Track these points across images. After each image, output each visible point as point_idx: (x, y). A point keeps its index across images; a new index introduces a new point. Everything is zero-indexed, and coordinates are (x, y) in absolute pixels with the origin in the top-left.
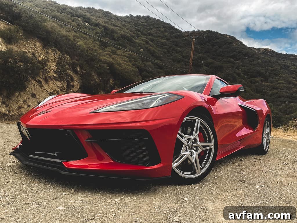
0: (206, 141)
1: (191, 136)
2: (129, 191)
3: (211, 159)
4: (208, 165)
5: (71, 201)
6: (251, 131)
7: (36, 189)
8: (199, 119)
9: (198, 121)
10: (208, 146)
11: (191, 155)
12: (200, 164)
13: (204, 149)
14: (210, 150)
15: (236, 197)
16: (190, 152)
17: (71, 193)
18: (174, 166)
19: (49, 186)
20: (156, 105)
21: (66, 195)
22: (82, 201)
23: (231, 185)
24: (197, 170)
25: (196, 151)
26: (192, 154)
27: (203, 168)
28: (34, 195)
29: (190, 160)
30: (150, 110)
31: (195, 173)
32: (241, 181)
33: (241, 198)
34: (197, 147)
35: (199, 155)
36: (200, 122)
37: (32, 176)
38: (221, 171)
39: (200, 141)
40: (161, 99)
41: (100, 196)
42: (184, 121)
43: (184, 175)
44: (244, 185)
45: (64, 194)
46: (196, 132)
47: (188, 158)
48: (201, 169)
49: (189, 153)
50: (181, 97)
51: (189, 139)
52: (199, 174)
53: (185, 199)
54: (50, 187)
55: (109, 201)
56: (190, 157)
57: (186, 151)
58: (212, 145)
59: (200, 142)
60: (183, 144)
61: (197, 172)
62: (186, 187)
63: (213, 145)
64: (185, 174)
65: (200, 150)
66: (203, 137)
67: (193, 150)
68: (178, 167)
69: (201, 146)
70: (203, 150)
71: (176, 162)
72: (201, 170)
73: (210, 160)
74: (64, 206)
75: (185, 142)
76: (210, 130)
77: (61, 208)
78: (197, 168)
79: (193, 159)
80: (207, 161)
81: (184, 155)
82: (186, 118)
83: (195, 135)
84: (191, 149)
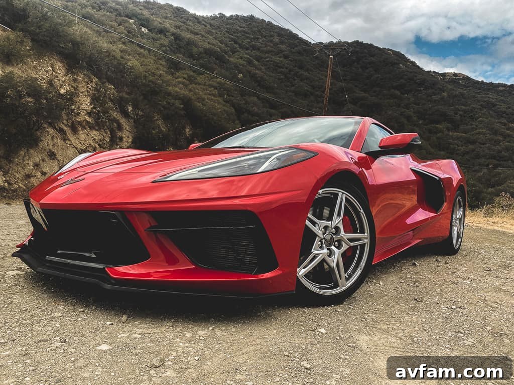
0: (355, 232)
1: (331, 222)
2: (222, 318)
3: (365, 262)
4: (358, 272)
5: (122, 335)
6: (433, 215)
7: (60, 315)
8: (343, 193)
9: (343, 196)
10: (359, 240)
11: (330, 256)
12: (346, 271)
13: (352, 244)
14: (363, 246)
15: (408, 326)
16: (328, 249)
17: (121, 321)
18: (300, 274)
19: (82, 310)
20: (269, 168)
21: (112, 324)
22: (140, 336)
23: (398, 306)
24: (340, 281)
25: (339, 248)
26: (331, 253)
27: (350, 277)
28: (57, 325)
29: (328, 264)
30: (257, 177)
31: (336, 286)
32: (416, 300)
33: (417, 329)
34: (339, 241)
35: (344, 255)
36: (346, 198)
37: (51, 292)
38: (381, 283)
40: (278, 158)
41: (172, 326)
42: (317, 196)
43: (318, 290)
44: (421, 305)
45: (108, 323)
46: (339, 215)
47: (324, 260)
48: (347, 279)
49: (325, 251)
50: (313, 155)
51: (326, 228)
52: (344, 288)
53: (319, 330)
54: (84, 311)
55: (188, 335)
56: (328, 259)
57: (321, 248)
58: (365, 238)
59: (345, 232)
60: (315, 235)
61: (340, 285)
62: (320, 310)
63: (367, 238)
64: (320, 288)
65: (345, 247)
66: (351, 225)
67: (333, 247)
68: (307, 276)
69: (348, 239)
70: (351, 247)
71: (304, 268)
72: (347, 281)
73: (363, 263)
74: (110, 344)
75: (317, 230)
76: (362, 211)
77: (104, 347)
78: (340, 278)
79: (332, 261)
80: (357, 265)
81: (317, 255)
82: (321, 191)
83: (337, 221)
84: (330, 244)
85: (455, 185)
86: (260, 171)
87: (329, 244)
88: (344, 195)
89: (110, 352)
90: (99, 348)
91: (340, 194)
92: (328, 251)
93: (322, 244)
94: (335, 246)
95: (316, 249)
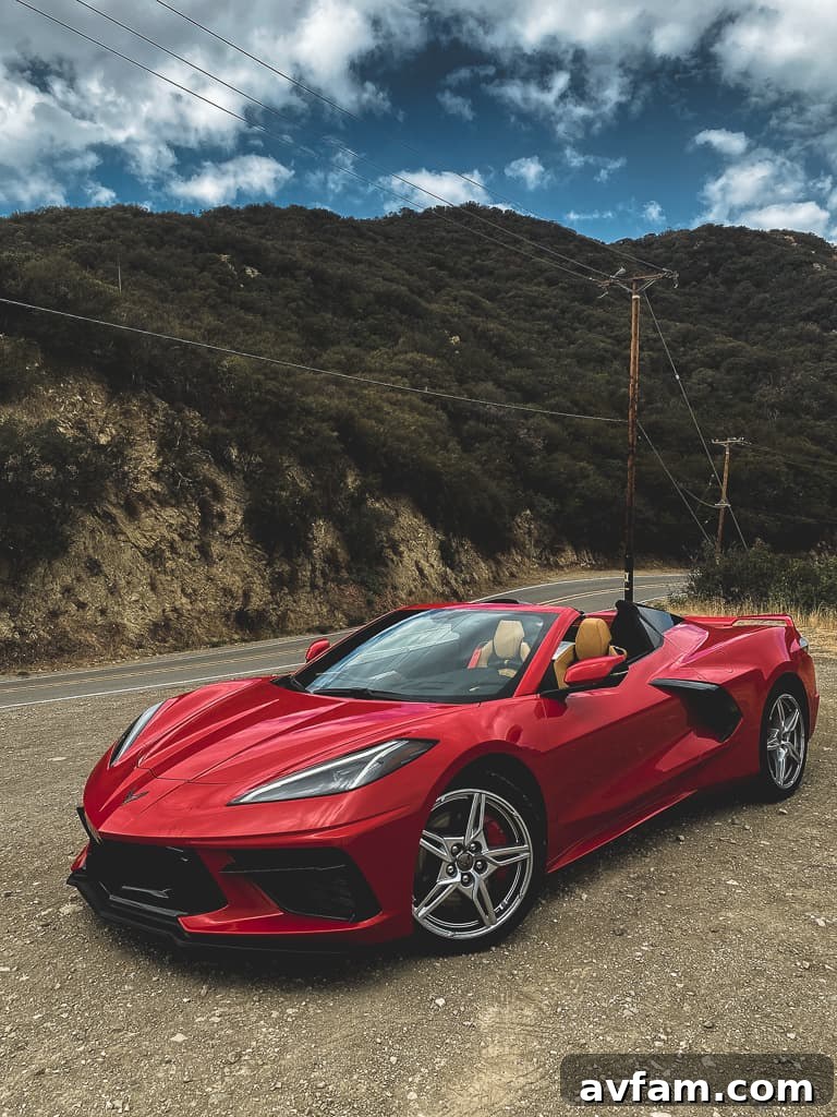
0: (512, 843)
1: (463, 837)
4: (517, 902)
5: (200, 1019)
6: (712, 744)
8: (481, 793)
9: (480, 796)
10: (518, 855)
11: (466, 884)
13: (501, 863)
16: (464, 874)
17: (200, 996)
18: (420, 915)
21: (190, 1001)
22: (219, 1019)
24: (486, 918)
25: (479, 871)
26: (468, 880)
27: (501, 913)
28: (128, 1005)
31: (481, 924)
32: (614, 932)
34: (482, 861)
35: (490, 880)
39: (490, 846)
40: (382, 759)
42: (436, 806)
43: (450, 933)
45: (185, 1000)
46: (476, 825)
47: (457, 891)
48: (498, 914)
49: (458, 879)
51: (457, 846)
52: (493, 927)
55: (275, 1014)
56: (465, 889)
57: (452, 875)
58: (524, 851)
59: (488, 848)
61: (487, 922)
62: (459, 962)
63: (529, 851)
64: (454, 929)
65: (490, 869)
66: (499, 832)
67: (471, 870)
69: (494, 857)
70: (500, 868)
71: (426, 906)
72: (497, 917)
73: (523, 891)
74: (185, 1034)
75: (444, 854)
76: (515, 813)
77: (179, 1038)
78: (487, 913)
79: (471, 891)
80: (517, 892)
81: (445, 886)
82: (443, 798)
83: (473, 835)
84: (468, 868)
85: (766, 678)
86: (354, 786)
87: (465, 867)
88: (483, 796)
89: (185, 1045)
90: (173, 1039)
91: (476, 795)
92: (465, 877)
93: (455, 868)
94: (476, 869)
95: (442, 878)
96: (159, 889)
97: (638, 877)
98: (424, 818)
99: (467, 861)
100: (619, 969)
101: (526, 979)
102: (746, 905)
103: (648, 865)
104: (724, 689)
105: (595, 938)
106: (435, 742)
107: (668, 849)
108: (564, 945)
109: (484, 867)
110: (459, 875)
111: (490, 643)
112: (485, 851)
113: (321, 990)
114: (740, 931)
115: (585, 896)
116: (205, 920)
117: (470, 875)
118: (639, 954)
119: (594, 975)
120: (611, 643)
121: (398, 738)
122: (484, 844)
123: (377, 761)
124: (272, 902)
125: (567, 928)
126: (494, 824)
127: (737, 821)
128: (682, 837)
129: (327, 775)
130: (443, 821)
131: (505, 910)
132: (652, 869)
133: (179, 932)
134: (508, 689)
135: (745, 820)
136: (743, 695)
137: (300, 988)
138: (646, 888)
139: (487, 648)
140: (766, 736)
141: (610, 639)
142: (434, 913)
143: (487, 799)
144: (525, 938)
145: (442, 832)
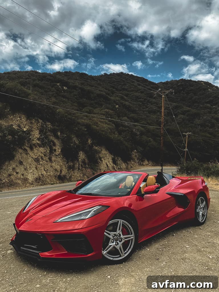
0: (129, 234)
1: (116, 232)
3: (133, 246)
4: (130, 250)
5: (44, 281)
9: (121, 221)
10: (130, 237)
11: (117, 245)
12: (124, 251)
13: (126, 240)
14: (132, 240)
17: (44, 275)
18: (104, 253)
20: (90, 217)
21: (41, 276)
22: (49, 281)
24: (122, 255)
25: (120, 242)
27: (126, 253)
30: (87, 220)
31: (120, 256)
35: (123, 244)
39: (123, 235)
42: (109, 224)
46: (119, 229)
47: (114, 247)
51: (114, 235)
52: (124, 257)
54: (33, 270)
55: (64, 280)
56: (116, 247)
57: (113, 242)
58: (132, 236)
62: (114, 266)
64: (113, 258)
65: (123, 241)
66: (125, 231)
67: (118, 241)
69: (124, 238)
71: (106, 251)
74: (40, 285)
75: (111, 237)
76: (130, 226)
77: (38, 286)
78: (122, 253)
79: (118, 247)
80: (130, 247)
81: (111, 246)
82: (111, 222)
83: (119, 232)
84: (117, 241)
85: (196, 193)
86: (87, 218)
89: (40, 288)
90: (36, 286)
91: (119, 221)
92: (116, 243)
93: (114, 241)
94: (119, 241)
95: (110, 243)
96: (34, 245)
97: (163, 245)
98: (106, 227)
99: (117, 239)
100: (157, 269)
101: (132, 271)
102: (191, 252)
103: (165, 242)
104: (185, 195)
105: (151, 261)
106: (109, 207)
107: (171, 238)
108: (143, 262)
109: (122, 240)
110: (115, 243)
111: (124, 183)
112: (122, 236)
113: (77, 274)
114: (189, 259)
115: (148, 250)
116: (47, 254)
117: (118, 243)
118: (162, 265)
119: (150, 270)
120: (156, 183)
121: (99, 205)
122: (121, 234)
123: (93, 211)
124: (64, 249)
125: (143, 258)
126: (124, 229)
127: (189, 231)
128: (174, 235)
129: (80, 215)
130: (111, 228)
131: (127, 252)
132: (166, 243)
133: (39, 257)
134: (129, 194)
135: (191, 230)
136: (190, 197)
137: (72, 273)
138: (165, 248)
139: (123, 184)
140: (196, 208)
141: (156, 181)
142: (108, 253)
143: (122, 222)
144: (132, 260)
145: (110, 231)
